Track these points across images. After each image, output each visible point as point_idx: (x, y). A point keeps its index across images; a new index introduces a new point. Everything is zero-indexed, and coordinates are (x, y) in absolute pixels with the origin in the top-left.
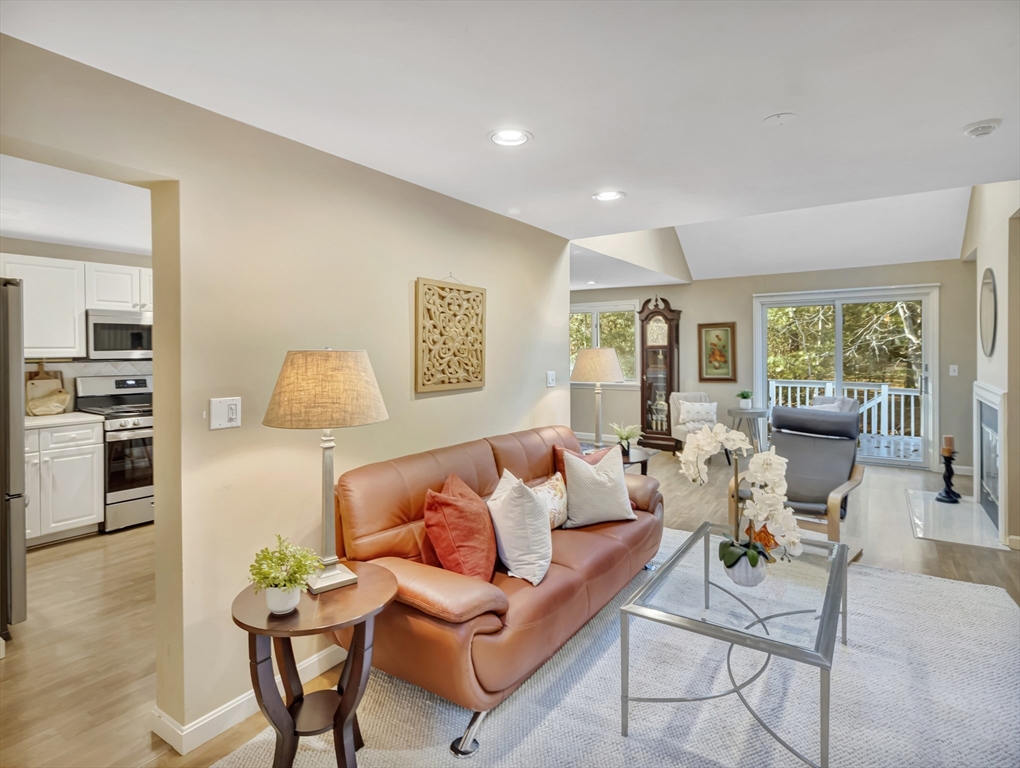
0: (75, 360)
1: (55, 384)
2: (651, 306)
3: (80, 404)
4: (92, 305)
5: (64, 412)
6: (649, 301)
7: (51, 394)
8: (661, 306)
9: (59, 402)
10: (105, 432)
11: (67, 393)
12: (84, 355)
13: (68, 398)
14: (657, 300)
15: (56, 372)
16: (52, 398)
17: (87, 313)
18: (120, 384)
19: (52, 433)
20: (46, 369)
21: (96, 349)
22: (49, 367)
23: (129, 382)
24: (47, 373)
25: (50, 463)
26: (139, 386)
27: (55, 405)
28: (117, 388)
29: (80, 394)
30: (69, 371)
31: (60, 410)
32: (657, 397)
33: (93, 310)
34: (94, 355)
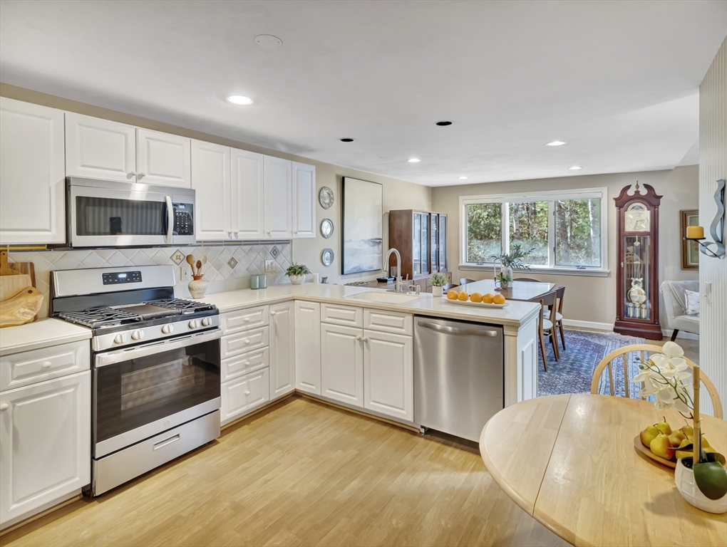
0: (51, 247)
1: (23, 281)
2: (631, 193)
3: (57, 309)
4: (76, 172)
5: (36, 319)
6: (628, 187)
7: (18, 295)
8: (644, 192)
9: (27, 306)
10: (93, 354)
11: (40, 293)
12: (62, 240)
13: (41, 301)
14: (637, 186)
15: (24, 265)
16: (17, 301)
17: (67, 182)
18: (110, 278)
19: (13, 362)
20: (10, 260)
21: (79, 233)
22: (14, 258)
23: (120, 276)
24: (12, 266)
25: (10, 411)
26: (132, 281)
27: (22, 310)
28: (105, 283)
29: (58, 294)
30: (43, 263)
31: (30, 317)
32: (633, 284)
33: (76, 178)
34: (77, 240)
